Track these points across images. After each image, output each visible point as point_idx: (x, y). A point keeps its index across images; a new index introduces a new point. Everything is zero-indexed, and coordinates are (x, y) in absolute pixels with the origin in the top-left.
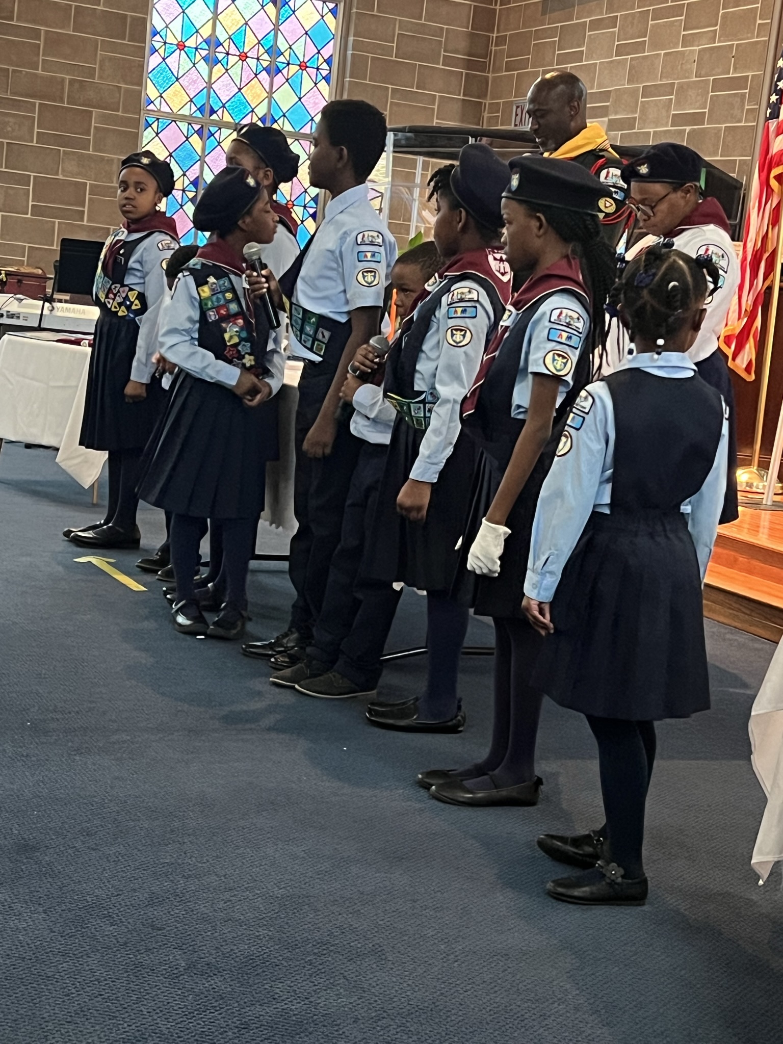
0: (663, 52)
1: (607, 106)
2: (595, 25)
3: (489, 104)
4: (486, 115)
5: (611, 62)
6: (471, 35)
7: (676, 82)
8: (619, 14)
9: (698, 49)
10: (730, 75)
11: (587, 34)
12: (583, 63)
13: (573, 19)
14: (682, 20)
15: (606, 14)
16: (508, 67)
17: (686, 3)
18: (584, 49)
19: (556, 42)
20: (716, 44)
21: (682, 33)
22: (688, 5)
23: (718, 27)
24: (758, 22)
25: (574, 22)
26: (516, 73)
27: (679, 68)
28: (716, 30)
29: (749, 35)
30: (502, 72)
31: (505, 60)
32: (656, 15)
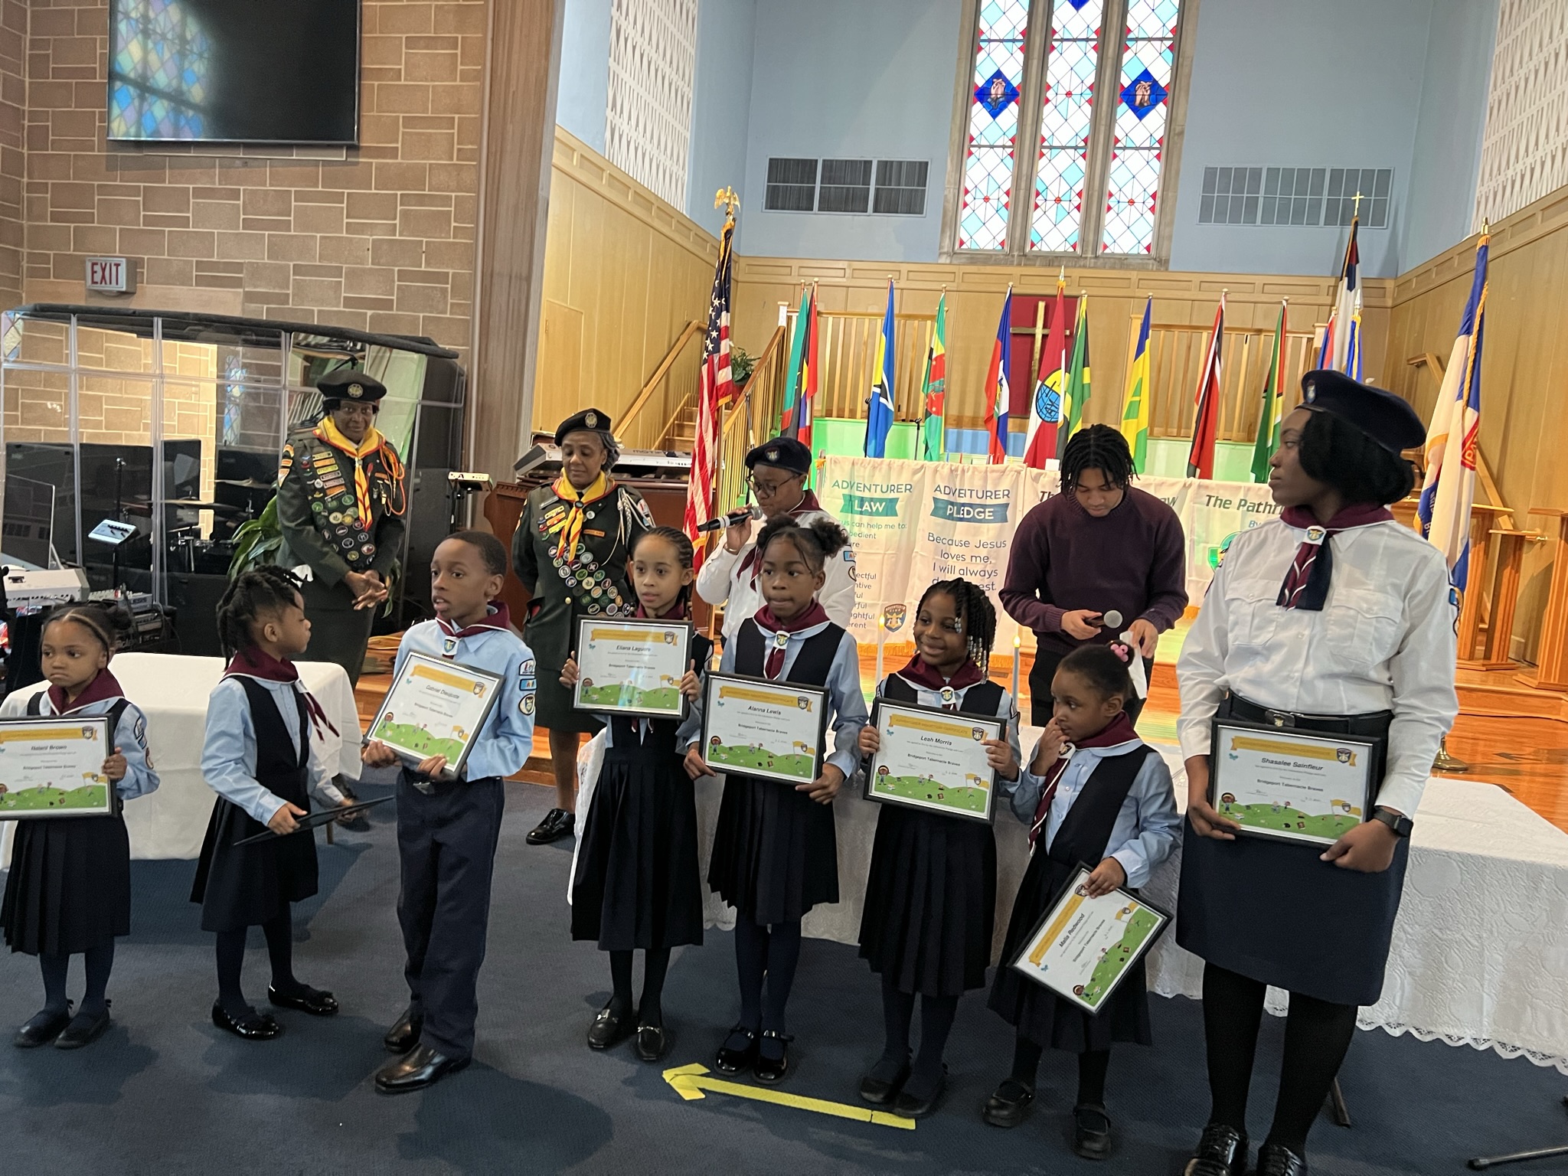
0: (318, 235)
1: (241, 278)
2: (199, 193)
3: (28, 253)
4: (25, 264)
5: (237, 234)
7: (345, 266)
8: (242, 188)
9: (371, 238)
10: (423, 269)
11: (191, 200)
12: (191, 229)
13: (164, 182)
14: (343, 208)
15: (220, 184)
16: (55, 217)
17: (346, 191)
18: (190, 215)
19: (138, 201)
20: (397, 237)
21: (345, 221)
22: (348, 193)
23: (397, 222)
24: (453, 224)
25: (167, 185)
26: (72, 225)
27: (346, 253)
28: (395, 224)
29: (443, 235)
30: (47, 221)
31: (50, 209)
32: (300, 197)
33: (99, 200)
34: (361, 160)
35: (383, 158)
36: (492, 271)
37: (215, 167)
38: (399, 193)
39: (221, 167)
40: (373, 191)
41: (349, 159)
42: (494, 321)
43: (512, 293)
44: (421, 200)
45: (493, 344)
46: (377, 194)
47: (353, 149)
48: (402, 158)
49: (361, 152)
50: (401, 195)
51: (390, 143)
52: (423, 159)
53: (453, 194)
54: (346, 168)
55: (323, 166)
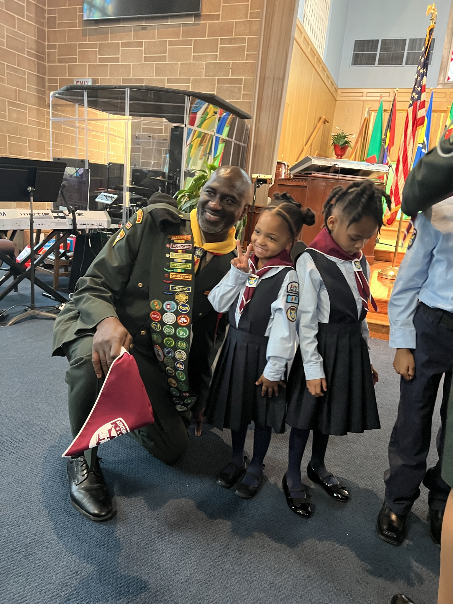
0: (179, 63)
2: (124, 45)
3: (48, 79)
4: (47, 84)
5: (141, 64)
6: (37, 42)
7: (191, 77)
8: (144, 41)
9: (205, 62)
10: (230, 77)
11: (121, 49)
12: (120, 63)
13: (108, 40)
14: (191, 48)
15: (133, 40)
16: (60, 61)
17: (193, 39)
18: (120, 56)
19: (96, 51)
20: (218, 61)
21: (193, 54)
22: (194, 40)
23: (218, 53)
24: (246, 53)
25: (110, 42)
26: (67, 64)
27: (193, 71)
28: (217, 55)
29: (241, 59)
30: (56, 63)
31: (57, 57)
32: (171, 43)
33: (79, 51)
34: (201, 22)
35: (213, 20)
36: (265, 76)
37: (131, 31)
38: (219, 38)
39: (134, 31)
40: (207, 38)
41: (195, 22)
42: (265, 102)
43: (274, 87)
44: (230, 41)
45: (263, 114)
46: (208, 39)
47: (198, 16)
48: (222, 20)
49: (202, 18)
50: (221, 39)
51: (217, 12)
52: (232, 19)
53: (247, 37)
54: (194, 27)
55: (182, 27)
